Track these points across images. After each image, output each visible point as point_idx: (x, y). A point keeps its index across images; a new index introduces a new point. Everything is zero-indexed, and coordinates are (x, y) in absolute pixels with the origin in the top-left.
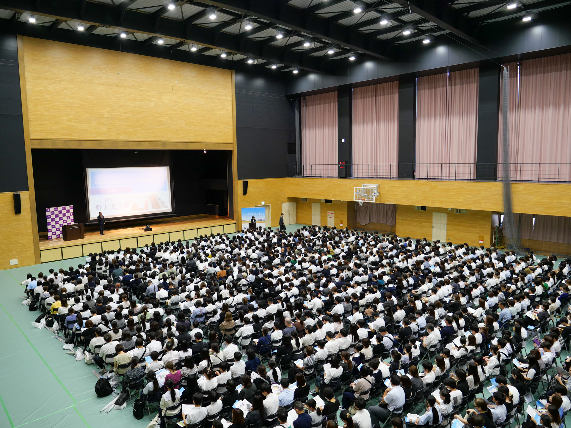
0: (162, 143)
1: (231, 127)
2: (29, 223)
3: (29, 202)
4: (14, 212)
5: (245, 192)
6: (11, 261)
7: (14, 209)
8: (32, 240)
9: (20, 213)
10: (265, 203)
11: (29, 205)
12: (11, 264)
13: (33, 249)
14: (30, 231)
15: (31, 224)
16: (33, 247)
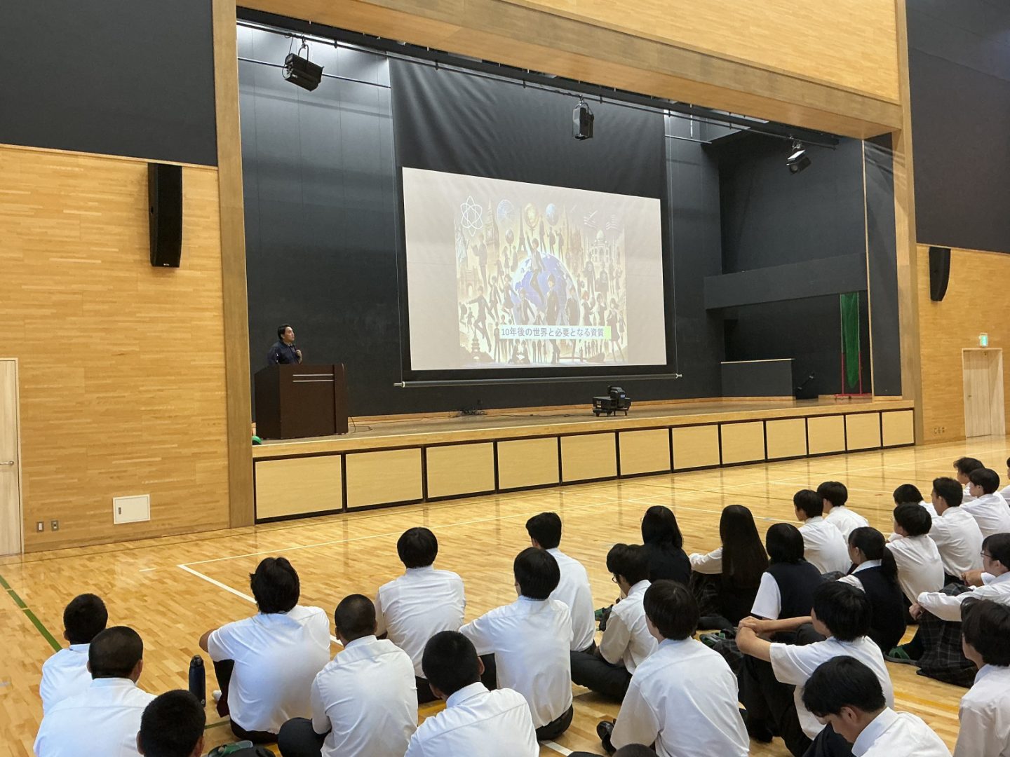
0: (698, 57)
1: (893, 45)
2: (212, 322)
3: (215, 218)
4: (146, 256)
5: (938, 289)
6: (118, 502)
7: (146, 242)
8: (222, 407)
9: (175, 263)
10: (990, 342)
11: (216, 234)
12: (119, 519)
13: (223, 450)
14: (216, 359)
15: (218, 325)
16: (224, 438)
